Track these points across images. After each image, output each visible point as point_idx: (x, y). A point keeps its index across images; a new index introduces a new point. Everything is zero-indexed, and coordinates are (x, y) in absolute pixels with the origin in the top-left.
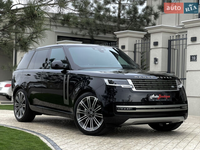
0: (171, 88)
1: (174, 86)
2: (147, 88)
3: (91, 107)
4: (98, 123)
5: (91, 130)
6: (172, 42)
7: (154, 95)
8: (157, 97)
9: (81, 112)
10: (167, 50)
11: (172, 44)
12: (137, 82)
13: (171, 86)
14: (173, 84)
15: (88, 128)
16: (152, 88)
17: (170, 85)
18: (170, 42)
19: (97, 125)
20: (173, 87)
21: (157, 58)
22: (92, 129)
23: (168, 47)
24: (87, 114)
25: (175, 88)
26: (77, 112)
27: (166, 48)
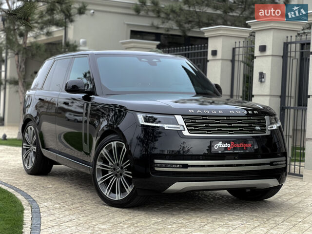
0: (255, 130)
1: (261, 127)
2: (211, 131)
3: (119, 160)
4: (127, 188)
5: (117, 199)
6: (289, 45)
7: (221, 142)
9: (103, 167)
10: (282, 59)
11: (289, 50)
12: (192, 119)
13: (255, 127)
14: (258, 123)
15: (112, 194)
16: (220, 131)
17: (252, 125)
18: (286, 45)
19: (126, 191)
20: (257, 128)
21: (264, 72)
22: (118, 197)
23: (282, 55)
24: (112, 171)
25: (262, 130)
26: (97, 167)
27: (280, 56)
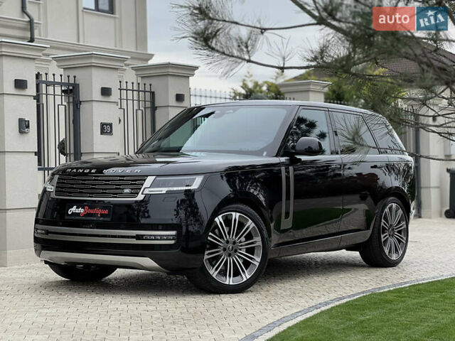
0: (122, 193)
1: (132, 189)
2: (72, 193)
7: (75, 207)
8: (81, 210)
12: (63, 179)
14: (131, 184)
17: (121, 187)
20: (127, 191)
25: (132, 193)
